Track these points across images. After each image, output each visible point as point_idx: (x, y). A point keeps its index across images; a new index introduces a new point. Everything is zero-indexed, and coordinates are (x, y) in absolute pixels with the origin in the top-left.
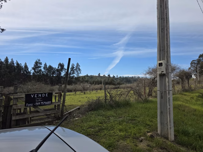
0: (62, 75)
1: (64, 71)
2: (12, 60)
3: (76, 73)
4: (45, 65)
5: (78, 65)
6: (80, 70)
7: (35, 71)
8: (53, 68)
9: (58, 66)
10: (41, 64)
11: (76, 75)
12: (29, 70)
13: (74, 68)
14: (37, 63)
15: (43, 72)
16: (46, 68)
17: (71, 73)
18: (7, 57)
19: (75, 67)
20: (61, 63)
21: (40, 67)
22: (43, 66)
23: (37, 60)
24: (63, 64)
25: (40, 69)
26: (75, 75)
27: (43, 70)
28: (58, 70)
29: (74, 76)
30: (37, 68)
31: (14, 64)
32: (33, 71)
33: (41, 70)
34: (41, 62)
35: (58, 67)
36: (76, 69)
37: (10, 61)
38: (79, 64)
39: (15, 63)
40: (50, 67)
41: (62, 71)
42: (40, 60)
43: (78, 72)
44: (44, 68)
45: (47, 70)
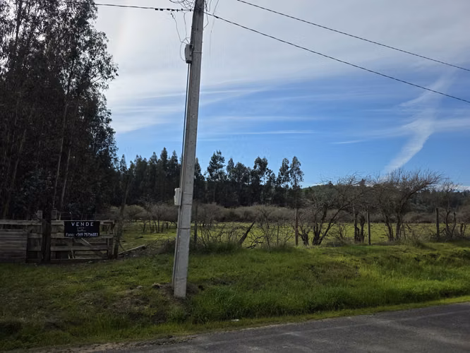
0: (262, 184)
1: (266, 176)
2: (174, 153)
3: (293, 180)
4: (231, 162)
5: (295, 160)
6: (299, 173)
7: (211, 175)
8: (245, 168)
9: (254, 165)
10: (222, 160)
11: (292, 184)
12: (202, 173)
13: (288, 168)
14: (215, 159)
15: (226, 176)
16: (233, 168)
17: (280, 181)
18: (165, 149)
19: (289, 165)
20: (262, 158)
21: (222, 167)
22: (226, 164)
23: (216, 154)
24: (264, 159)
25: (221, 171)
26: (289, 184)
27: (226, 172)
28: (253, 173)
29: (287, 186)
30: (216, 168)
31: (177, 161)
32: (208, 175)
33: (221, 173)
34: (222, 156)
35: (255, 167)
36: (291, 172)
37: (170, 155)
38: (299, 160)
39: (178, 159)
40: (240, 166)
41: (263, 175)
42: (220, 153)
43: (295, 176)
44: (228, 168)
45: (234, 172)
